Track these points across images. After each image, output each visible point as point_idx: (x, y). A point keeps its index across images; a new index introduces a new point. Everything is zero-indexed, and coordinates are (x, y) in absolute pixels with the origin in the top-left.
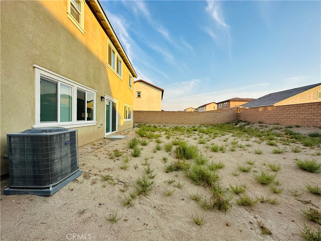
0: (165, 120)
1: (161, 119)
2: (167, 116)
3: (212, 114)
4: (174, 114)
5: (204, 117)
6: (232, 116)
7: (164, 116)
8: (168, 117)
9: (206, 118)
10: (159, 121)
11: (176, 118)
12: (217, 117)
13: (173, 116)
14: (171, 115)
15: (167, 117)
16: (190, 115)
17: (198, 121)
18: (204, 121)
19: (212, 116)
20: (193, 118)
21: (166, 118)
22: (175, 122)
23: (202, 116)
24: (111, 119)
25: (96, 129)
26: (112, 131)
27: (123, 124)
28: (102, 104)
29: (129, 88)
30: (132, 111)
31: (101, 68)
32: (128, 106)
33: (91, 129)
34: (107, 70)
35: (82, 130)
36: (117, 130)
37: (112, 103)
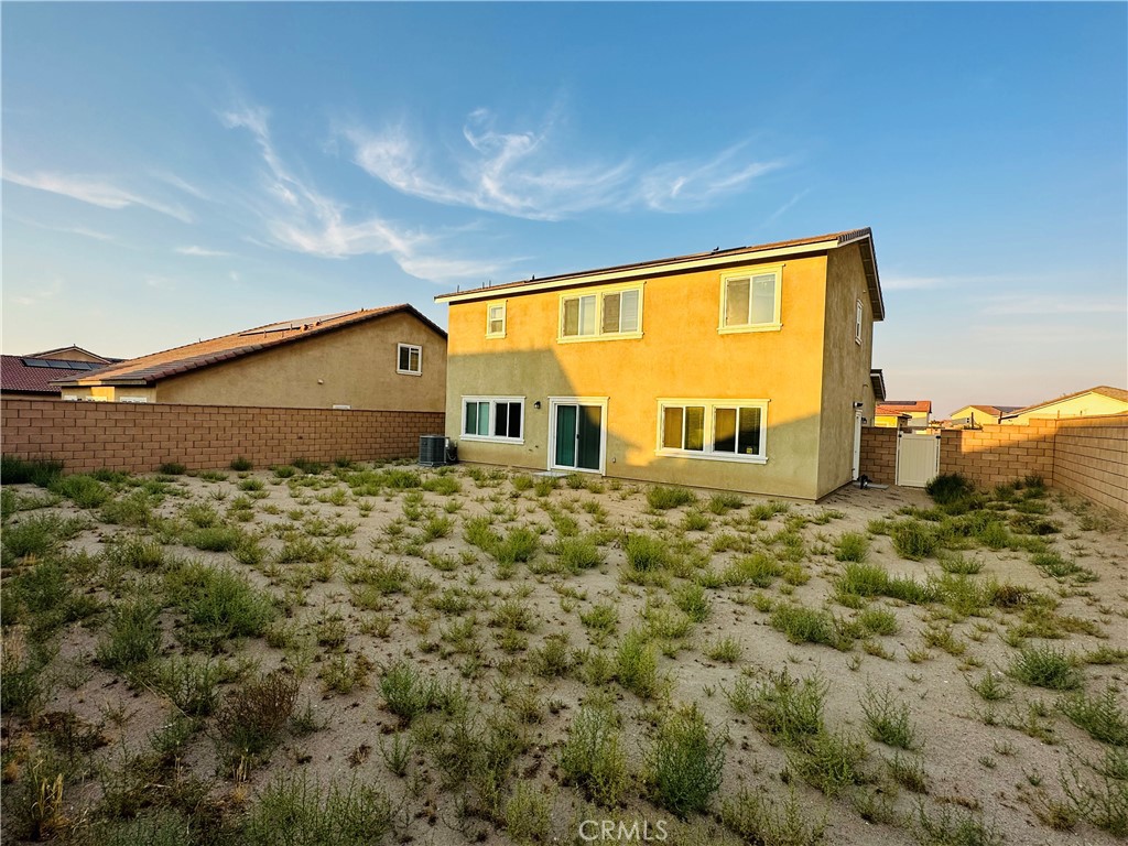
24: (576, 440)
25: (524, 450)
26: (579, 466)
27: (651, 463)
28: (540, 413)
29: (722, 336)
30: (775, 421)
31: (540, 358)
32: (709, 407)
33: (516, 449)
34: (558, 351)
35: (502, 447)
36: (602, 470)
37: (581, 407)
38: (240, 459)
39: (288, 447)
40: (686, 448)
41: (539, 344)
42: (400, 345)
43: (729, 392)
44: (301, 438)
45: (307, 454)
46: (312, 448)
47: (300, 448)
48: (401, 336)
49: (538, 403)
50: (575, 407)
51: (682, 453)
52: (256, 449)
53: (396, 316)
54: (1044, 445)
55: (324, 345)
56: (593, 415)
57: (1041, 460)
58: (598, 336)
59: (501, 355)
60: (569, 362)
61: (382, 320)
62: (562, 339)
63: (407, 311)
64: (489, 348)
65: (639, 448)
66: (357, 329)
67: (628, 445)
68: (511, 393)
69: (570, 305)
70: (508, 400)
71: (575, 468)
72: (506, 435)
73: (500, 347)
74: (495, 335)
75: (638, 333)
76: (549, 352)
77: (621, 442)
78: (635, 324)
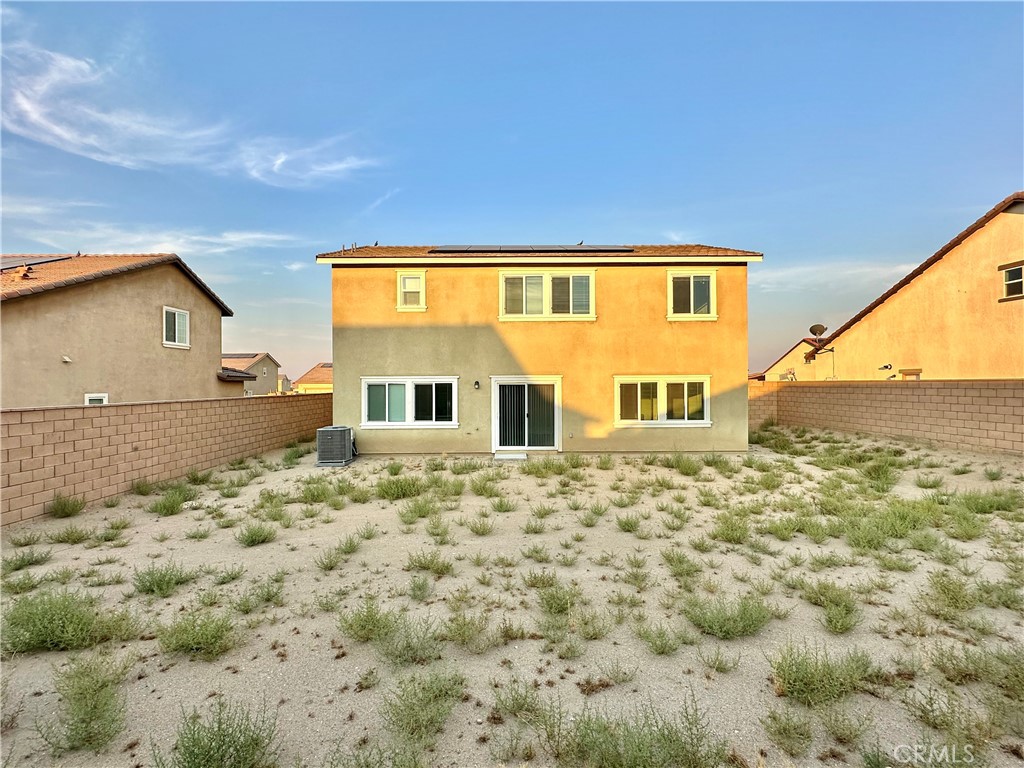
24: (526, 419)
25: (459, 435)
26: (529, 445)
27: (610, 434)
28: (479, 394)
29: (670, 322)
30: (717, 391)
31: (477, 335)
32: (662, 383)
33: (447, 434)
34: (501, 328)
35: (425, 433)
36: (558, 444)
37: (529, 386)
38: (58, 497)
39: (123, 466)
40: (642, 419)
41: (474, 319)
42: (165, 308)
43: (678, 370)
44: (136, 449)
45: (144, 472)
46: (149, 463)
47: (136, 465)
48: (166, 295)
49: (477, 383)
50: (523, 386)
51: (639, 423)
52: (78, 476)
53: (159, 271)
54: (772, 398)
55: (69, 305)
56: (546, 393)
57: (772, 408)
58: (548, 314)
59: (421, 329)
60: (515, 340)
61: (144, 274)
62: (504, 317)
63: (176, 264)
64: (403, 321)
65: (597, 421)
66: (114, 284)
67: (584, 418)
68: (437, 373)
69: (512, 283)
70: (433, 380)
71: (526, 448)
72: (431, 419)
73: (419, 321)
74: (411, 308)
75: (591, 316)
76: (489, 329)
77: (578, 418)
78: (587, 306)
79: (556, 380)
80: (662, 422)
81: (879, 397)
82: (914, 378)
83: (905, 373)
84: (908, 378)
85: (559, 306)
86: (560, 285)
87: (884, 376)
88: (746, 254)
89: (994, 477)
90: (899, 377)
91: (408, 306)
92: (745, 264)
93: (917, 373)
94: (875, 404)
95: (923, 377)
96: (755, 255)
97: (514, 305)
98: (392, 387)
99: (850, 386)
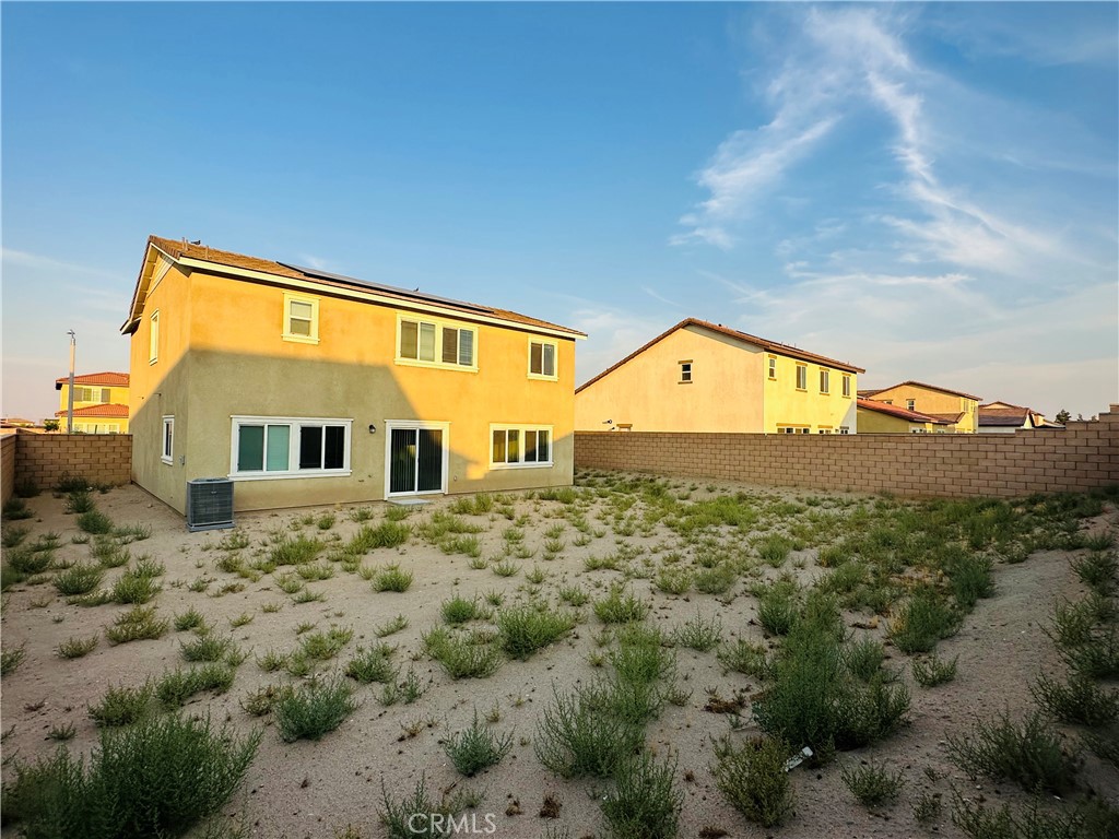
0: (728, 467)
1: (714, 461)
2: (736, 452)
3: (952, 447)
4: (764, 443)
5: (902, 459)
6: (1095, 459)
7: (727, 452)
8: (742, 458)
9: (914, 466)
10: (708, 472)
11: (768, 459)
12: (984, 463)
13: (757, 453)
14: (752, 447)
15: (737, 457)
16: (829, 450)
17: (872, 476)
18: (902, 478)
19: (948, 454)
20: (844, 464)
21: (732, 458)
22: (767, 475)
23: (892, 458)
24: (417, 464)
25: (352, 483)
26: (419, 490)
27: (486, 475)
28: (373, 439)
29: (529, 380)
30: (556, 438)
31: (367, 377)
32: (522, 429)
33: (339, 482)
34: (398, 372)
35: (312, 483)
36: (444, 488)
37: (420, 431)
40: (508, 461)
41: (371, 358)
43: (532, 419)
49: (371, 427)
50: (415, 431)
51: (506, 465)
56: (434, 438)
58: (438, 362)
60: (410, 385)
62: (399, 360)
65: (476, 463)
67: (467, 462)
68: (328, 414)
69: (409, 327)
70: (323, 423)
71: (416, 492)
72: (319, 466)
73: (310, 354)
74: (299, 338)
75: (474, 368)
76: (385, 370)
77: (462, 461)
78: (470, 359)
79: (444, 427)
80: (522, 463)
81: (630, 443)
82: (626, 430)
83: (621, 426)
84: (623, 430)
85: (449, 356)
86: (449, 335)
87: (606, 428)
88: (575, 332)
89: (711, 490)
90: (617, 429)
91: (296, 335)
92: (574, 340)
93: (629, 427)
94: (626, 448)
95: (633, 430)
96: (581, 334)
97: (409, 350)
98: (271, 428)
99: (601, 436)
